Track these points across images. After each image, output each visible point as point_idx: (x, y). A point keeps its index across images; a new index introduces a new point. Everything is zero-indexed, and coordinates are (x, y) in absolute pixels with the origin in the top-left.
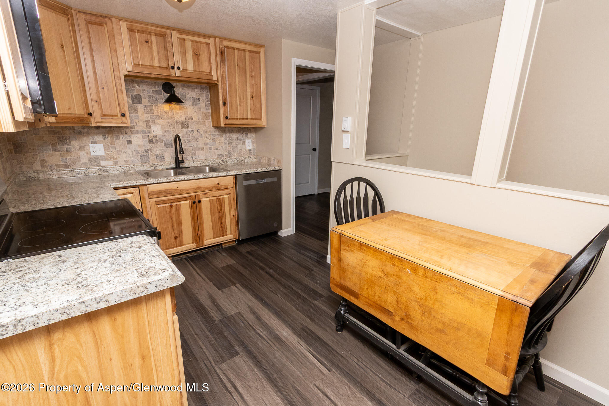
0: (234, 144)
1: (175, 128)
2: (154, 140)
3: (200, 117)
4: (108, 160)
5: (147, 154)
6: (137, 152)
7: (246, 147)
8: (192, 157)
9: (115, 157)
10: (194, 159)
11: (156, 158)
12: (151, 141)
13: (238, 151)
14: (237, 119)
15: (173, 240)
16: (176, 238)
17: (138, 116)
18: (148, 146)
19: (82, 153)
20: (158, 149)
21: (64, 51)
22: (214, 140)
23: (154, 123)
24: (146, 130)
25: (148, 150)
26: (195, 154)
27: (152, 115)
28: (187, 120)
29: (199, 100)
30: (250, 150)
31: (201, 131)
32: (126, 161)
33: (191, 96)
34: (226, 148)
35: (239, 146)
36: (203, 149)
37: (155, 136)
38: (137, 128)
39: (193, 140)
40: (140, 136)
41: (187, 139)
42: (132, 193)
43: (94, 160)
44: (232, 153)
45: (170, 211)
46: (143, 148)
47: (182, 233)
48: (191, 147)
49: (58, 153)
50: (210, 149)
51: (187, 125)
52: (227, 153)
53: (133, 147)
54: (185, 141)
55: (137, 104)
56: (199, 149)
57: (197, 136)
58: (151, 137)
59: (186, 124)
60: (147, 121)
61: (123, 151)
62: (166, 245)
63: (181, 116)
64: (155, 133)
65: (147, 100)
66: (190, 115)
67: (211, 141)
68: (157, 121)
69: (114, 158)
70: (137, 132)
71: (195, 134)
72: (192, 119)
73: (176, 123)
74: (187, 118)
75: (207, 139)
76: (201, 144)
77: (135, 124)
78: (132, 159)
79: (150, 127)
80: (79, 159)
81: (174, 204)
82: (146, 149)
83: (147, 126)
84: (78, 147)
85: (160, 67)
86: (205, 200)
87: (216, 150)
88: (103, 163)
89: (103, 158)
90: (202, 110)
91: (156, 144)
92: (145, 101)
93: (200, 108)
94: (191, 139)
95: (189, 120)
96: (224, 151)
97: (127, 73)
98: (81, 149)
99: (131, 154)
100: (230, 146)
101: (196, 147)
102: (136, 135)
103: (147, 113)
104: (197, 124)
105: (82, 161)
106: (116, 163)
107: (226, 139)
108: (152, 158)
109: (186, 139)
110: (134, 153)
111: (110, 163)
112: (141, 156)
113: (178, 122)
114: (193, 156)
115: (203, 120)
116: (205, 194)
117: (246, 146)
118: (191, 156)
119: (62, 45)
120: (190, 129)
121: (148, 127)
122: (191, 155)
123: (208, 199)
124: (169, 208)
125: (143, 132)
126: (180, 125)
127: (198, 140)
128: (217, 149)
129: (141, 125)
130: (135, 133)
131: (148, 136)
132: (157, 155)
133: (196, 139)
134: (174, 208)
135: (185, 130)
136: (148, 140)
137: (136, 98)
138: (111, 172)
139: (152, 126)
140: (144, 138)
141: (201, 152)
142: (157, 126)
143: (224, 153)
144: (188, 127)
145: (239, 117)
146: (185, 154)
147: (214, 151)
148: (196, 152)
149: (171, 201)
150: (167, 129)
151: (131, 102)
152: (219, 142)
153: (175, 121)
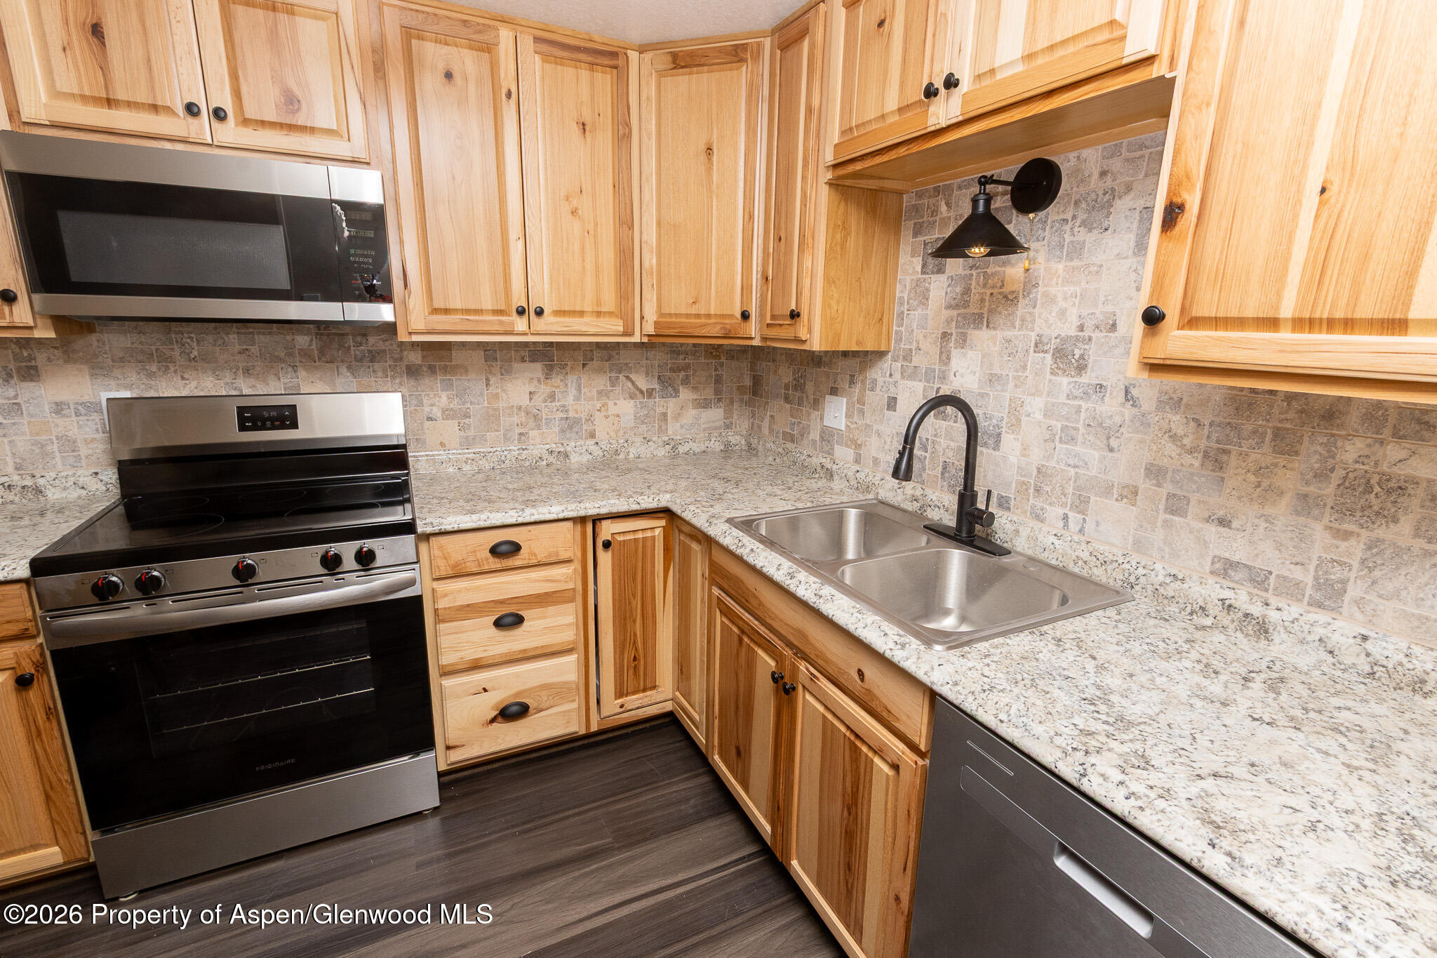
1: (1024, 368)
4: (847, 446)
5: (924, 453)
8: (1066, 518)
9: (859, 442)
10: (1073, 527)
11: (943, 474)
14: (1272, 323)
16: (739, 747)
17: (926, 317)
18: (931, 427)
19: (815, 416)
20: (952, 444)
22: (1216, 459)
23: (963, 342)
25: (927, 440)
26: (1081, 504)
27: (962, 311)
28: (1086, 334)
36: (1129, 494)
38: (916, 360)
39: (1091, 438)
40: (918, 387)
41: (1064, 428)
43: (827, 438)
44: (1353, 591)
45: (736, 655)
48: (1072, 471)
49: (788, 406)
50: (1177, 506)
51: (1082, 357)
52: (1297, 574)
54: (1054, 435)
55: (933, 273)
56: (1108, 490)
57: (1118, 420)
59: (1077, 353)
60: (944, 335)
61: (875, 427)
63: (1062, 313)
66: (1109, 308)
67: (1197, 464)
68: (973, 334)
69: (856, 445)
71: (1113, 407)
72: (1113, 327)
73: (1036, 345)
74: (1090, 323)
75: (1171, 448)
77: (914, 346)
78: (888, 457)
79: (949, 358)
80: (808, 429)
81: (745, 638)
83: (941, 353)
86: (808, 706)
89: (840, 438)
91: (951, 423)
94: (1082, 430)
95: (1096, 335)
99: (889, 440)
101: (1094, 472)
102: (910, 384)
103: (951, 306)
105: (812, 436)
107: (1321, 475)
108: (934, 471)
111: (849, 455)
113: (1045, 340)
114: (1071, 514)
118: (1060, 511)
119: (708, 149)
120: (1087, 378)
121: (944, 358)
122: (1067, 505)
124: (736, 641)
125: (931, 375)
126: (1049, 357)
129: (927, 351)
130: (910, 377)
132: (945, 465)
134: (744, 654)
135: (1064, 381)
139: (954, 353)
144: (1081, 368)
145: (1250, 313)
146: (1037, 490)
147: (1198, 525)
148: (1092, 498)
149: (746, 629)
150: (996, 370)
151: (919, 268)
152: (1251, 478)
153: (1033, 336)
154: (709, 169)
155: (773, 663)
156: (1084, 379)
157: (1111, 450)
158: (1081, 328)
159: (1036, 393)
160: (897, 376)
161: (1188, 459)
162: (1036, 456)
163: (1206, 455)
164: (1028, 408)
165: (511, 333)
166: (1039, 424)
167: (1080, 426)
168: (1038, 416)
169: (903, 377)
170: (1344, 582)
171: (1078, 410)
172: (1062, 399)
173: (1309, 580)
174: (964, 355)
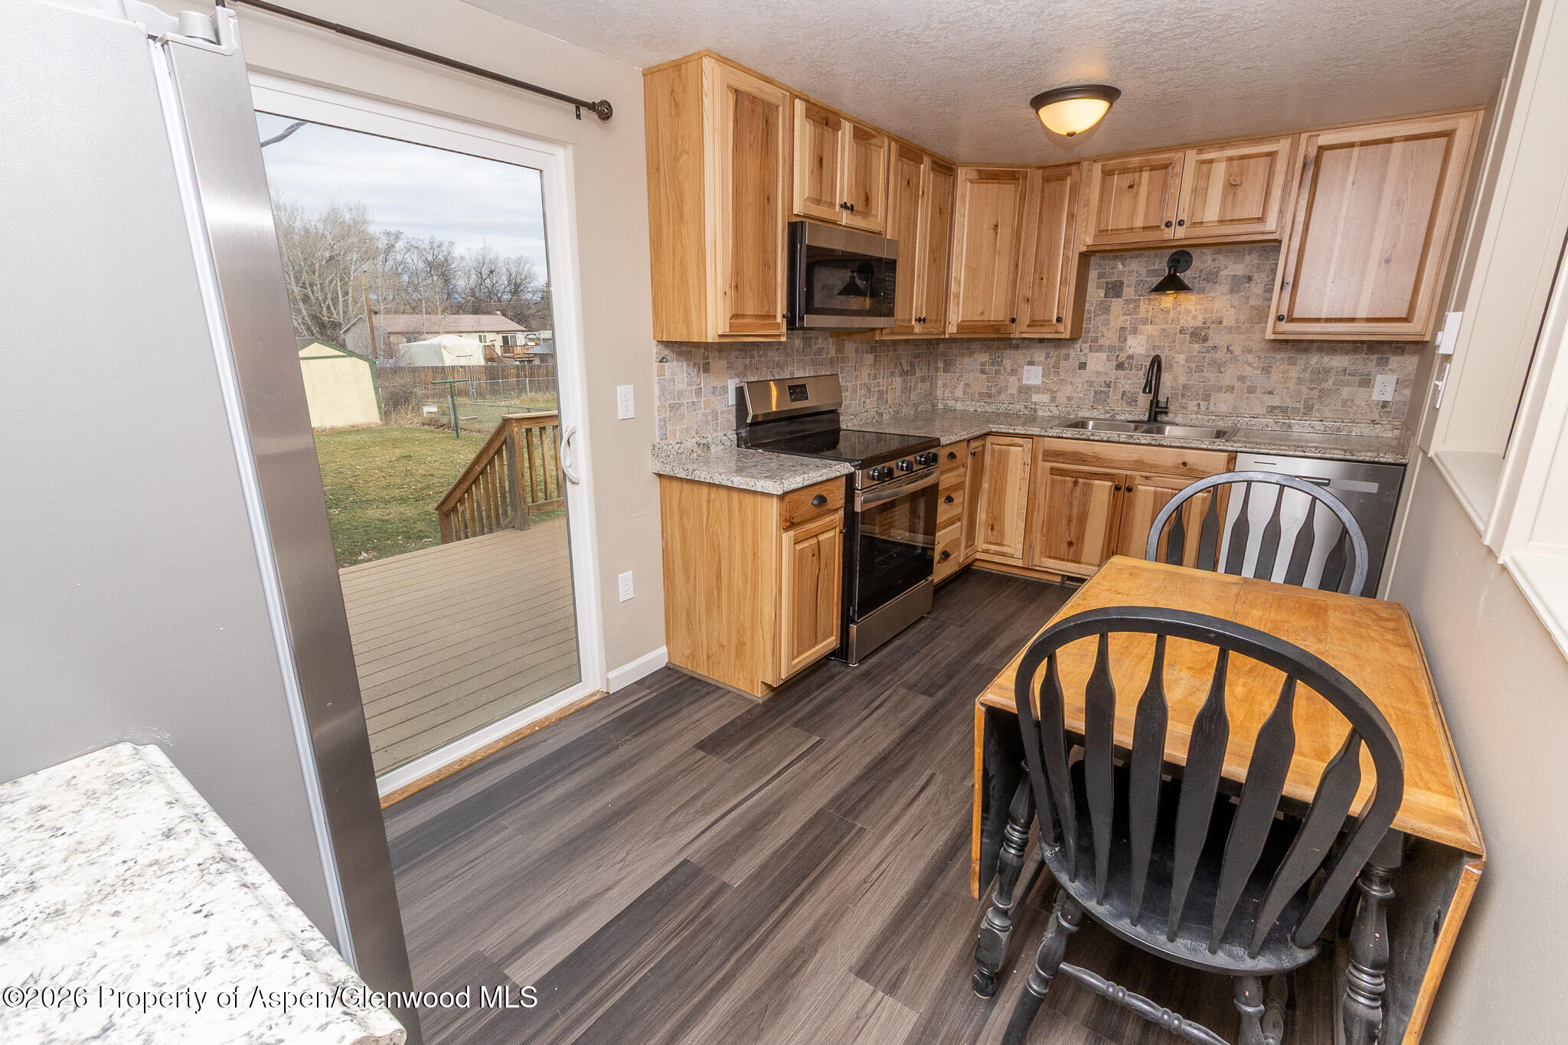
0: (1330, 382)
1: (1174, 342)
2: (1126, 365)
3: (1242, 318)
4: (1043, 393)
5: (1108, 389)
6: (1091, 384)
7: (1370, 396)
8: (1199, 405)
9: (1055, 389)
10: (1203, 408)
11: (1122, 397)
12: (1120, 366)
13: (1340, 404)
15: (1064, 546)
16: (1070, 544)
17: (1109, 320)
18: (1113, 374)
19: (1012, 379)
21: (997, 233)
22: (1267, 370)
23: (1135, 331)
24: (1117, 344)
25: (1111, 381)
26: (1207, 398)
27: (1134, 316)
28: (1208, 325)
29: (1250, 279)
30: (1385, 404)
31: (1237, 350)
32: (1069, 398)
33: (1232, 273)
34: (1299, 393)
35: (1345, 392)
36: (1231, 389)
37: (1130, 357)
38: (1101, 342)
40: (1103, 356)
41: (1197, 366)
42: (1022, 446)
43: (1025, 391)
44: (1316, 407)
45: (1072, 493)
46: (1102, 379)
47: (1083, 538)
48: (1202, 384)
49: (984, 376)
50: (1251, 390)
51: (1205, 335)
52: (1298, 405)
53: (1085, 375)
55: (1112, 298)
56: (1220, 389)
57: (1224, 360)
58: (1123, 357)
59: (1203, 334)
60: (1122, 328)
61: (1069, 380)
62: (1050, 550)
63: (1195, 317)
64: (1130, 352)
65: (1132, 290)
66: (1218, 315)
67: (1259, 373)
68: (1141, 327)
69: (1052, 392)
70: (1100, 349)
71: (1220, 355)
72: (1221, 322)
73: (1180, 331)
74: (1209, 321)
75: (1248, 368)
76: (1229, 376)
77: (1099, 335)
78: (1080, 395)
79: (1125, 340)
80: (1006, 388)
81: (1081, 480)
82: (1108, 380)
83: (1120, 337)
84: (1009, 369)
85: (1144, 228)
86: (1145, 491)
87: (1266, 396)
88: (1035, 398)
89: (1037, 389)
90: (1252, 302)
91: (1127, 371)
92: (1128, 292)
93: (1248, 298)
95: (1212, 326)
96: (1291, 397)
97: (1084, 249)
98: (1013, 372)
99: (1080, 386)
100: (1313, 389)
101: (1213, 383)
102: (1097, 354)
103: (1126, 314)
104: (1230, 333)
105: (1010, 391)
106: (1053, 399)
107: (1305, 370)
108: (1114, 397)
109: (1194, 365)
110: (1085, 386)
111: (1045, 398)
112: (1095, 392)
113: (1184, 329)
114: (1202, 403)
115: (1248, 325)
116: (1147, 478)
117: (1371, 392)
118: (1196, 403)
119: (997, 226)
120: (1210, 343)
121: (1122, 339)
122: (1198, 399)
123: (1153, 488)
124: (1070, 484)
125: (1111, 349)
126: (1188, 336)
127: (1222, 369)
128: (1270, 393)
129: (1110, 337)
130: (1096, 351)
131: (1118, 356)
132: (1124, 393)
133: (1219, 367)
134: (1079, 488)
136: (1115, 363)
137: (1113, 288)
138: (1040, 413)
139: (1129, 337)
140: (1108, 360)
141: (1223, 396)
142: (1140, 337)
143: (1288, 402)
144: (1205, 340)
145: (1324, 316)
146: (1183, 395)
147: (1260, 396)
148: (1213, 394)
149: (1077, 475)
150: (1157, 343)
151: (1103, 295)
152: (1281, 375)
153: (1179, 327)
154: (996, 238)
155: (1110, 483)
156: (1206, 345)
157: (1221, 372)
158: (1205, 323)
159: (1182, 352)
160: (1086, 351)
161: (1256, 372)
162: (1182, 380)
163: (1263, 369)
164: (1176, 360)
165: (912, 333)
166: (1183, 366)
167: (1205, 364)
168: (1182, 362)
169: (1091, 351)
170: (1313, 404)
171: (1204, 358)
172: (1195, 354)
173: (1302, 406)
174: (1136, 338)
